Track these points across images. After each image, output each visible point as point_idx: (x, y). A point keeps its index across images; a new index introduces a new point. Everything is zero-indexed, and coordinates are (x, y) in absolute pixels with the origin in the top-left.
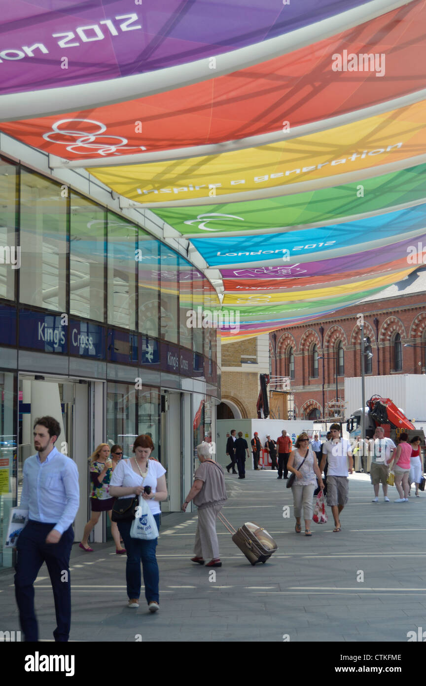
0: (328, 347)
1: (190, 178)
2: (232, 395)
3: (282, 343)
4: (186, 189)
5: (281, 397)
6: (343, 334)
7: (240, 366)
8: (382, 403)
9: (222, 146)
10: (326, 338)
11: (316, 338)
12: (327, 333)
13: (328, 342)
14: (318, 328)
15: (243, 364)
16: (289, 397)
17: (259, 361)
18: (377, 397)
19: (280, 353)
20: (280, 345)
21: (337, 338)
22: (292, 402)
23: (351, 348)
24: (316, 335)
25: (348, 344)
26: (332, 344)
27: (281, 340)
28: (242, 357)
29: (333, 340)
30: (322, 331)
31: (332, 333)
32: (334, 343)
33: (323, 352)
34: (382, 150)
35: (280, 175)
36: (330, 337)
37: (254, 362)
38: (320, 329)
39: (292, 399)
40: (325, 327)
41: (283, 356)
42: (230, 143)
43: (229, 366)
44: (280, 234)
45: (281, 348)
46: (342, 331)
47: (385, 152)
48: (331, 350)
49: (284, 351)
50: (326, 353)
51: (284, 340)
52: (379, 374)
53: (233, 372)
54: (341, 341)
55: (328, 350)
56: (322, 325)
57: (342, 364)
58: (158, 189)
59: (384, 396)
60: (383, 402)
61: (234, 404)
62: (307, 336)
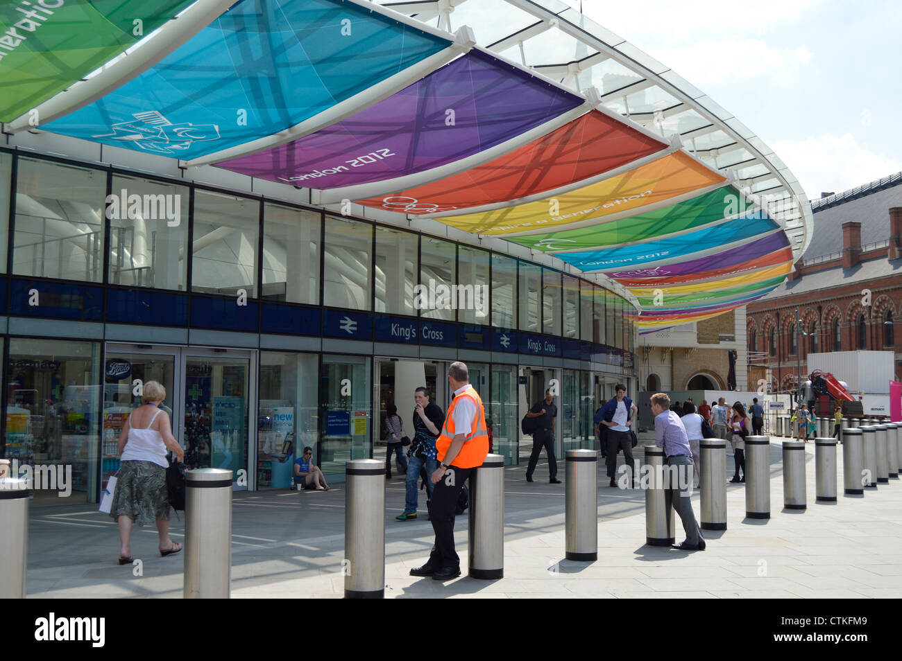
0: (826, 324)
1: (505, 221)
2: (711, 369)
3: (784, 321)
4: (508, 228)
5: (760, 372)
6: (839, 312)
7: (718, 343)
8: (822, 377)
9: (513, 202)
10: (824, 315)
11: (815, 316)
12: (825, 310)
13: (826, 319)
14: (816, 306)
15: (721, 342)
16: (767, 371)
17: (736, 339)
18: (819, 372)
19: (783, 330)
20: (782, 322)
21: (834, 315)
22: (771, 376)
23: (846, 325)
24: (815, 313)
25: (844, 322)
26: (829, 322)
27: (784, 318)
28: (720, 335)
29: (830, 318)
30: (820, 309)
31: (829, 311)
32: (831, 320)
33: (821, 328)
34: (638, 196)
35: (569, 216)
36: (827, 314)
37: (732, 339)
38: (818, 308)
39: (770, 372)
40: (822, 305)
41: (786, 333)
42: (516, 200)
43: (708, 343)
44: (618, 249)
45: (783, 325)
46: (838, 309)
47: (641, 197)
48: (829, 327)
49: (786, 328)
50: (824, 329)
51: (786, 318)
52: (822, 352)
53: (711, 349)
54: (838, 319)
55: (826, 327)
56: (820, 303)
57: (839, 340)
58: (490, 228)
59: (826, 371)
60: (825, 377)
61: (713, 377)
62: (806, 314)
